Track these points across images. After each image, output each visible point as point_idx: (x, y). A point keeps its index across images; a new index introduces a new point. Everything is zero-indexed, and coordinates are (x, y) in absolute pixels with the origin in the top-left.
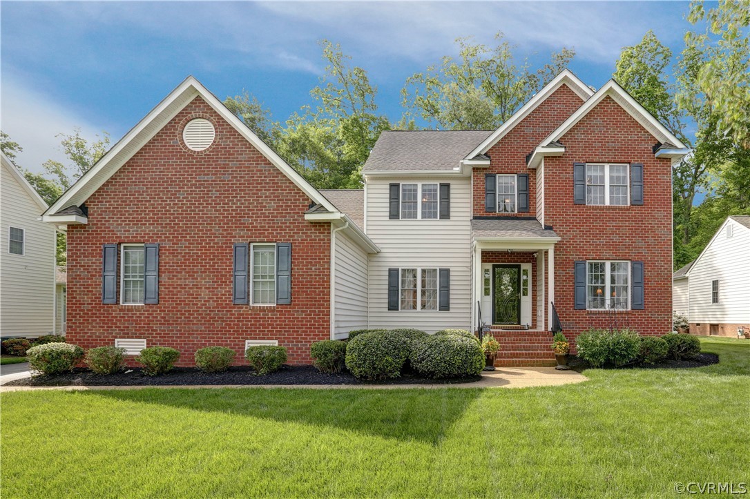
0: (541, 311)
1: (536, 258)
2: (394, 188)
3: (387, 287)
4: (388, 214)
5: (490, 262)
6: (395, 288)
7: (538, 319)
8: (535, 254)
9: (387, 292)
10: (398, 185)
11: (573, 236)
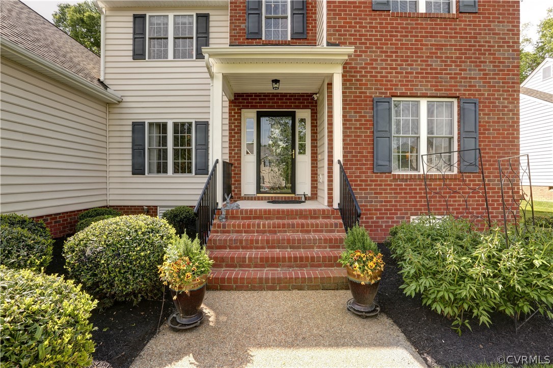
0: (323, 175)
1: (316, 103)
2: (139, 19)
3: (130, 145)
4: (131, 53)
5: (253, 107)
6: (140, 147)
7: (319, 186)
8: (315, 96)
9: (130, 151)
10: (144, 17)
11: (371, 60)
